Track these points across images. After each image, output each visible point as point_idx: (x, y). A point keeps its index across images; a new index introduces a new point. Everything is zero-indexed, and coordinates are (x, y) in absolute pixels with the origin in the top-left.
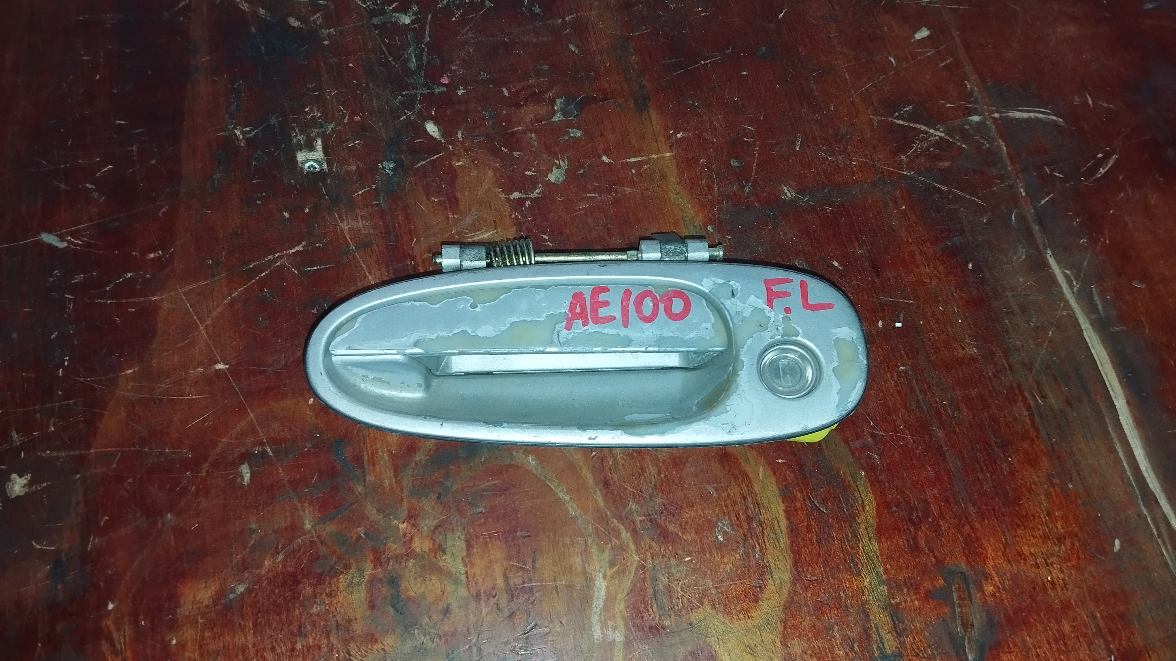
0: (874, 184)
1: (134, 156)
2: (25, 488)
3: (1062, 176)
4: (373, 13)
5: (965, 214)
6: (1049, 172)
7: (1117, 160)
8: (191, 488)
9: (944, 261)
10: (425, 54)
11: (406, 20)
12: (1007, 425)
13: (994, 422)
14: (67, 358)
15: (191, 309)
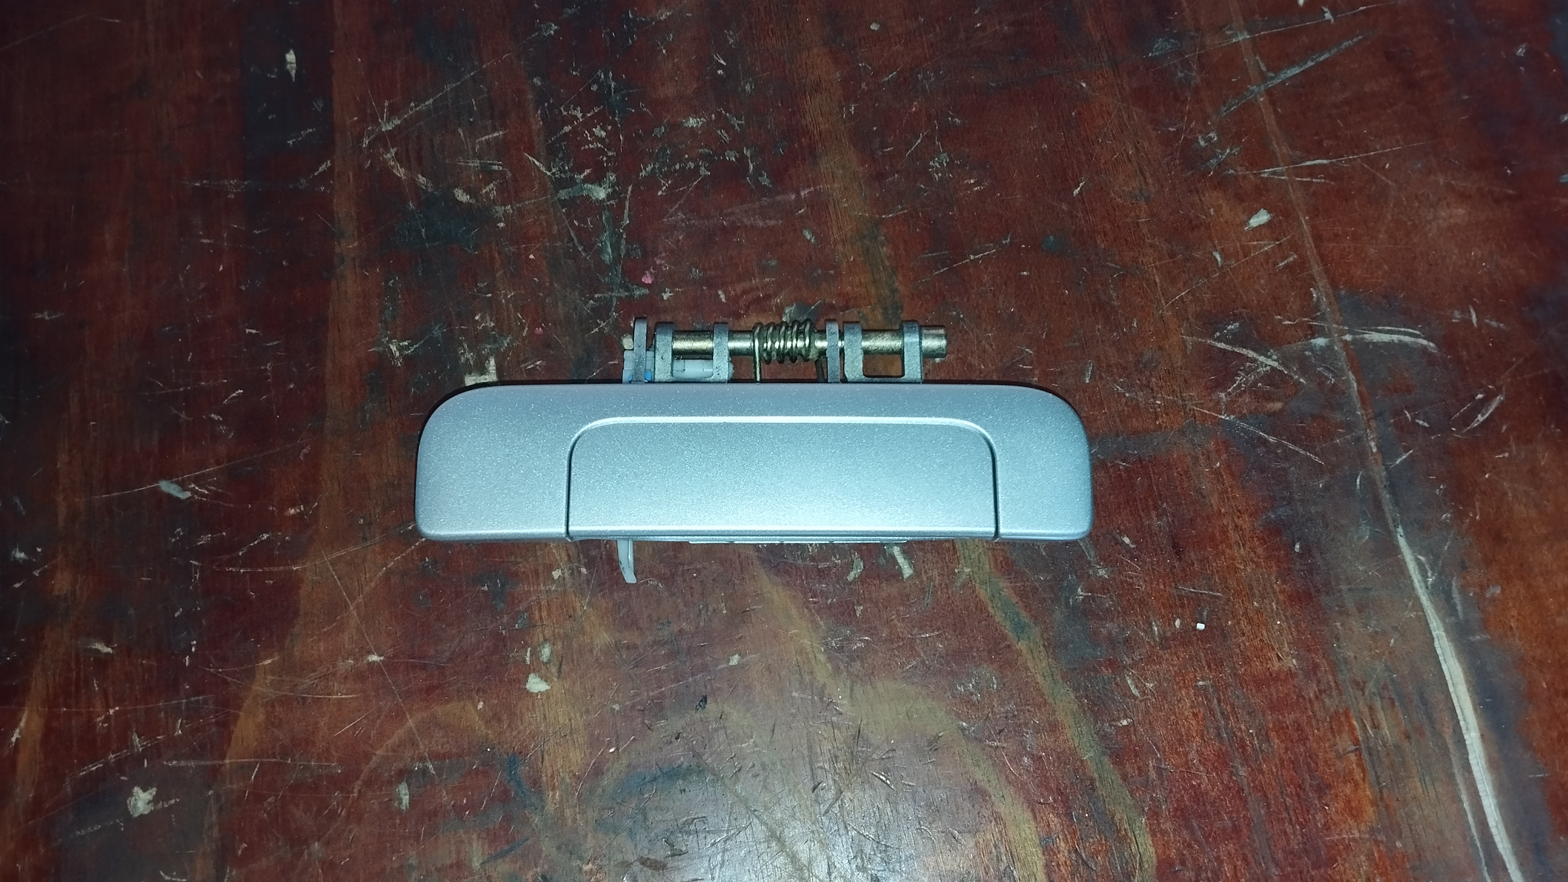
0: (1182, 432)
1: (268, 377)
2: (150, 805)
3: (1426, 425)
4: (560, 184)
5: (1296, 476)
6: (1410, 418)
7: (1502, 403)
8: (341, 812)
9: (1264, 539)
10: (623, 242)
11: (600, 193)
12: (1326, 762)
13: (1311, 758)
14: (195, 642)
15: (339, 583)
